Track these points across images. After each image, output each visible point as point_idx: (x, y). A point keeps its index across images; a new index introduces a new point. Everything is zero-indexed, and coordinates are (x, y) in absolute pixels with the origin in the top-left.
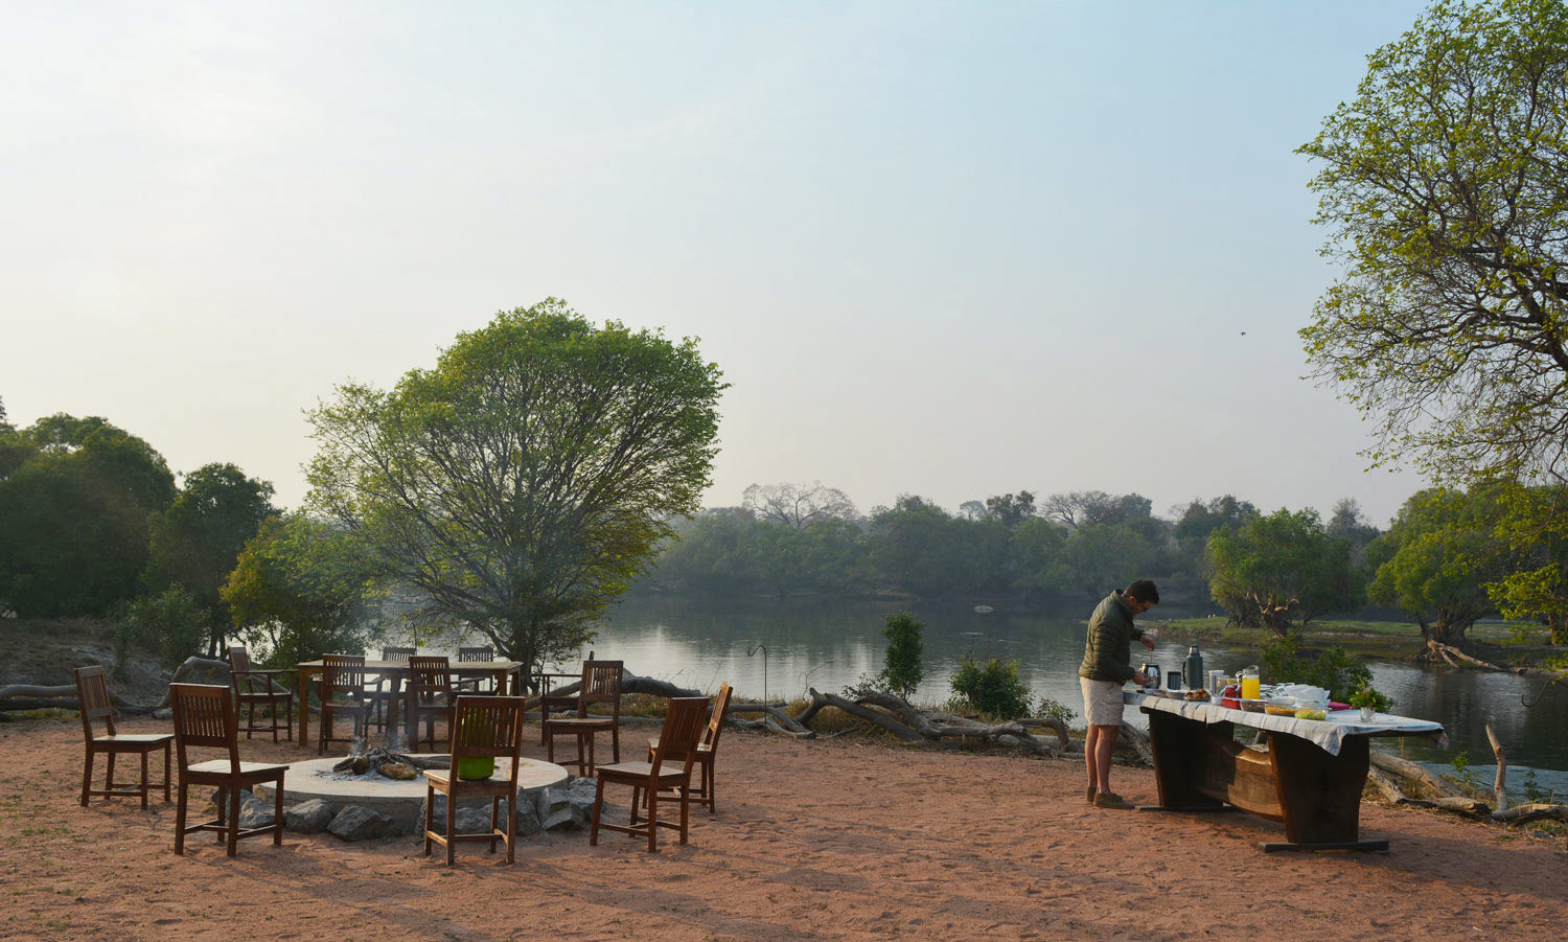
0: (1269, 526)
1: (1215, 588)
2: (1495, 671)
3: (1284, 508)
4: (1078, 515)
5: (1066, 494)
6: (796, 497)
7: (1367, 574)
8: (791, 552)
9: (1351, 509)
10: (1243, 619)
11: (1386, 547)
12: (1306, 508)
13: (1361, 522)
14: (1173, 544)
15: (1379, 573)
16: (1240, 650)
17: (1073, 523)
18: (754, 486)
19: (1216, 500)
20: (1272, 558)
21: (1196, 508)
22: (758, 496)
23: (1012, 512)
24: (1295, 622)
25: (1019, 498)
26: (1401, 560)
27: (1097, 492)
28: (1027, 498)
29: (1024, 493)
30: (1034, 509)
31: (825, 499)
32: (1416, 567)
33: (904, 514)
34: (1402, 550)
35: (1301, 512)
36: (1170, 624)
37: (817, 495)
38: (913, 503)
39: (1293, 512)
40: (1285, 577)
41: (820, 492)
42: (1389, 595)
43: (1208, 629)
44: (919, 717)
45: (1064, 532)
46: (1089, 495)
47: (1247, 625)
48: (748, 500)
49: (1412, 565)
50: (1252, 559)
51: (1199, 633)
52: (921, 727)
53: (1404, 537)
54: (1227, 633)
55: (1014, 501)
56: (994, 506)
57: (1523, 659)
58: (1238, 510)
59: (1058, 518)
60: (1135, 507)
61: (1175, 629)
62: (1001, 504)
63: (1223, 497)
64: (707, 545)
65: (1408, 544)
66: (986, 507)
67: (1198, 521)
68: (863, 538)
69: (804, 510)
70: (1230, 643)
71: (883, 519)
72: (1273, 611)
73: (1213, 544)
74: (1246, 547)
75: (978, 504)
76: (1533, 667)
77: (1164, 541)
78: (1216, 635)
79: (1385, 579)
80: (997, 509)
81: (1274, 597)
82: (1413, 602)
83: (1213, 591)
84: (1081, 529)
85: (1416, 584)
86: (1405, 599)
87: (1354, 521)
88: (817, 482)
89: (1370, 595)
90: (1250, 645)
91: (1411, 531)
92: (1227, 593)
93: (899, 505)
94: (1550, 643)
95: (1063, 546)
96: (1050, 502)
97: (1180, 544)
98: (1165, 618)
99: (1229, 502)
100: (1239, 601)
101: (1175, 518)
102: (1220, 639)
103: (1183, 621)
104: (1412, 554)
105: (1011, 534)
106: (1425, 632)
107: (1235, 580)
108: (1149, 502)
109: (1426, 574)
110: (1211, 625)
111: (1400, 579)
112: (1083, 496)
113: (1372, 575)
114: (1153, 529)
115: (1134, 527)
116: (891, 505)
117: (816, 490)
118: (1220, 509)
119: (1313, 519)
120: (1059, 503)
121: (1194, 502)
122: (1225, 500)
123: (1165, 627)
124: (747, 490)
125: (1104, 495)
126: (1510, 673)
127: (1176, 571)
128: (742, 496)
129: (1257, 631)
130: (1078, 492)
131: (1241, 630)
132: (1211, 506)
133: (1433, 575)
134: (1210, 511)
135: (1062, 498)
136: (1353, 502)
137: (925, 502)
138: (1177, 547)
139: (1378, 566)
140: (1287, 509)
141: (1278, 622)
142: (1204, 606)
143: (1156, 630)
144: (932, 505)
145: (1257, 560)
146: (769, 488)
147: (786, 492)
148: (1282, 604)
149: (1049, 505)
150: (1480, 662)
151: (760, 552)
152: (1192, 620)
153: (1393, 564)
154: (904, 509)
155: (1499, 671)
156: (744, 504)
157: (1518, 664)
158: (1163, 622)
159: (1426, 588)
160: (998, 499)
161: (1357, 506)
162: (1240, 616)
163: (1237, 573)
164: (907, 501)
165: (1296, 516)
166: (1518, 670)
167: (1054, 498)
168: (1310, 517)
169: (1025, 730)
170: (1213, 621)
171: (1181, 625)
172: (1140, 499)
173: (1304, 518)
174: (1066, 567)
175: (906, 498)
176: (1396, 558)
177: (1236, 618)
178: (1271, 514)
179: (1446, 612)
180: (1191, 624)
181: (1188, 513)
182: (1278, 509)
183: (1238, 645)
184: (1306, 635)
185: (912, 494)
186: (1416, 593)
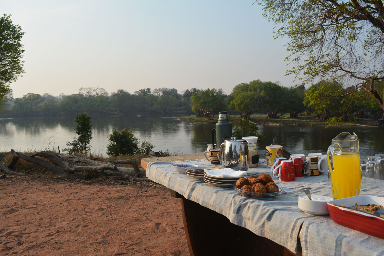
0: (205, 93)
1: (193, 108)
2: (258, 125)
3: (208, 89)
4: (161, 94)
5: (158, 88)
6: (93, 90)
7: (228, 104)
8: (92, 104)
9: (221, 91)
10: (200, 115)
11: (232, 97)
12: (214, 88)
13: (223, 93)
14: (182, 100)
15: (231, 103)
16: (199, 123)
17: (160, 95)
18: (82, 88)
19: (192, 89)
20: (206, 100)
21: (187, 91)
22: (83, 90)
23: (145, 93)
24: (211, 116)
25: (147, 90)
26: (236, 100)
27: (165, 88)
28: (149, 90)
29: (148, 88)
30: (150, 92)
31: (100, 91)
32: (240, 101)
33: (119, 94)
34: (236, 97)
35: (212, 89)
36: (183, 117)
37: (98, 90)
38: (122, 91)
39: (210, 89)
40: (209, 105)
41: (99, 89)
42: (233, 108)
43: (192, 118)
44: (64, 162)
45: (157, 97)
46: (163, 89)
47: (200, 117)
48: (81, 92)
49: (239, 101)
50: (202, 101)
51: (189, 119)
52: (65, 167)
53: (236, 94)
54: (196, 119)
55: (146, 90)
56: (141, 92)
57: (263, 122)
58: (197, 91)
59: (156, 95)
60: (174, 91)
61: (184, 118)
62: (143, 91)
63: (193, 88)
64: (70, 103)
65: (237, 96)
66: (139, 92)
67: (188, 94)
68: (110, 100)
69: (94, 93)
70: (197, 121)
71: (114, 95)
72: (207, 113)
73: (192, 98)
74: (200, 98)
75: (138, 92)
76: (266, 123)
77: (180, 99)
78: (193, 119)
79: (232, 104)
80: (142, 92)
81: (207, 110)
82: (239, 110)
83: (192, 109)
84: (162, 96)
85: (240, 105)
86: (237, 109)
87: (222, 93)
88: (98, 87)
89: (229, 108)
90: (201, 121)
91: (238, 93)
92: (196, 109)
93: (118, 92)
94: (268, 118)
95: (158, 100)
96: (154, 90)
97: (184, 99)
98: (181, 116)
99: (195, 90)
100: (199, 111)
101: (182, 94)
102: (195, 120)
103: (186, 117)
104: (238, 99)
105: (145, 98)
106: (241, 116)
107: (198, 106)
108: (177, 90)
109: (242, 103)
110: (192, 117)
111: (236, 104)
112: (162, 89)
113: (229, 104)
114: (178, 96)
115: (174, 96)
116: (116, 92)
117: (98, 89)
118: (193, 91)
119: (215, 91)
120: (156, 91)
121: (187, 90)
122: (194, 89)
123: (182, 118)
124: (80, 89)
125: (166, 88)
126: (261, 125)
127: (183, 105)
128: (79, 90)
129: (203, 118)
130: (160, 88)
131: (199, 118)
132: (191, 91)
133: (243, 103)
134: (190, 92)
135: (157, 89)
136: (221, 89)
137: (124, 91)
138: (184, 100)
139: (230, 102)
140: (209, 89)
141: (207, 116)
142: (190, 113)
143: (179, 119)
144: (126, 91)
145: (203, 101)
146: (86, 88)
147: (90, 89)
148: (209, 111)
149: (154, 91)
150: (254, 123)
151: (84, 104)
152: (188, 116)
153: (234, 101)
154: (119, 93)
155: (259, 125)
156: (79, 93)
157: (263, 123)
158: (181, 117)
159: (242, 106)
160: (142, 90)
161: (222, 90)
162: (199, 115)
163: (198, 104)
164: (120, 91)
165: (211, 90)
166: (263, 124)
167: (155, 89)
168: (214, 90)
169: (115, 167)
170: (192, 116)
171: (185, 117)
172: (175, 90)
173: (213, 91)
174: (158, 105)
175: (120, 90)
176: (235, 99)
177: (198, 115)
178: (205, 90)
179: (246, 112)
180: (187, 117)
181: (186, 92)
182: (207, 89)
183: (199, 121)
184: (214, 118)
185: (121, 89)
186: (240, 107)
